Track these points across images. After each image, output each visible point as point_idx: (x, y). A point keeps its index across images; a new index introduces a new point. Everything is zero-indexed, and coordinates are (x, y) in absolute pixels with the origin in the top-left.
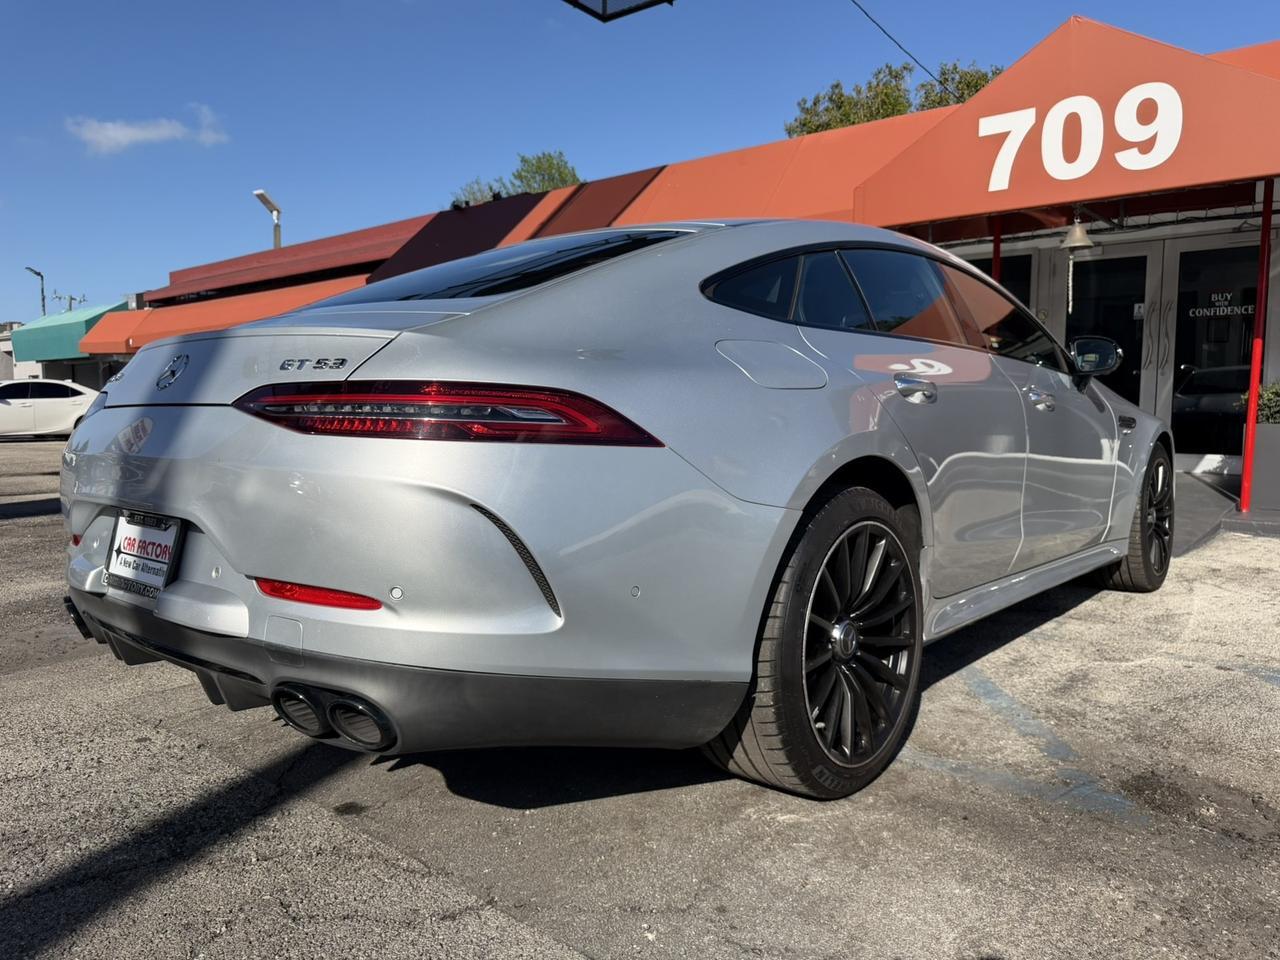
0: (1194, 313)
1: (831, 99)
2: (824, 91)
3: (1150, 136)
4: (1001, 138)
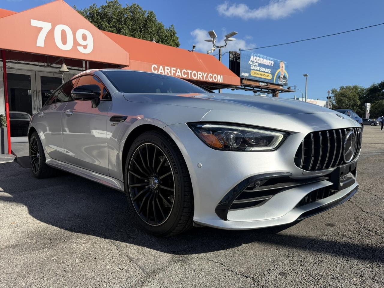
0: (46, 94)
3: (86, 44)
4: (40, 29)
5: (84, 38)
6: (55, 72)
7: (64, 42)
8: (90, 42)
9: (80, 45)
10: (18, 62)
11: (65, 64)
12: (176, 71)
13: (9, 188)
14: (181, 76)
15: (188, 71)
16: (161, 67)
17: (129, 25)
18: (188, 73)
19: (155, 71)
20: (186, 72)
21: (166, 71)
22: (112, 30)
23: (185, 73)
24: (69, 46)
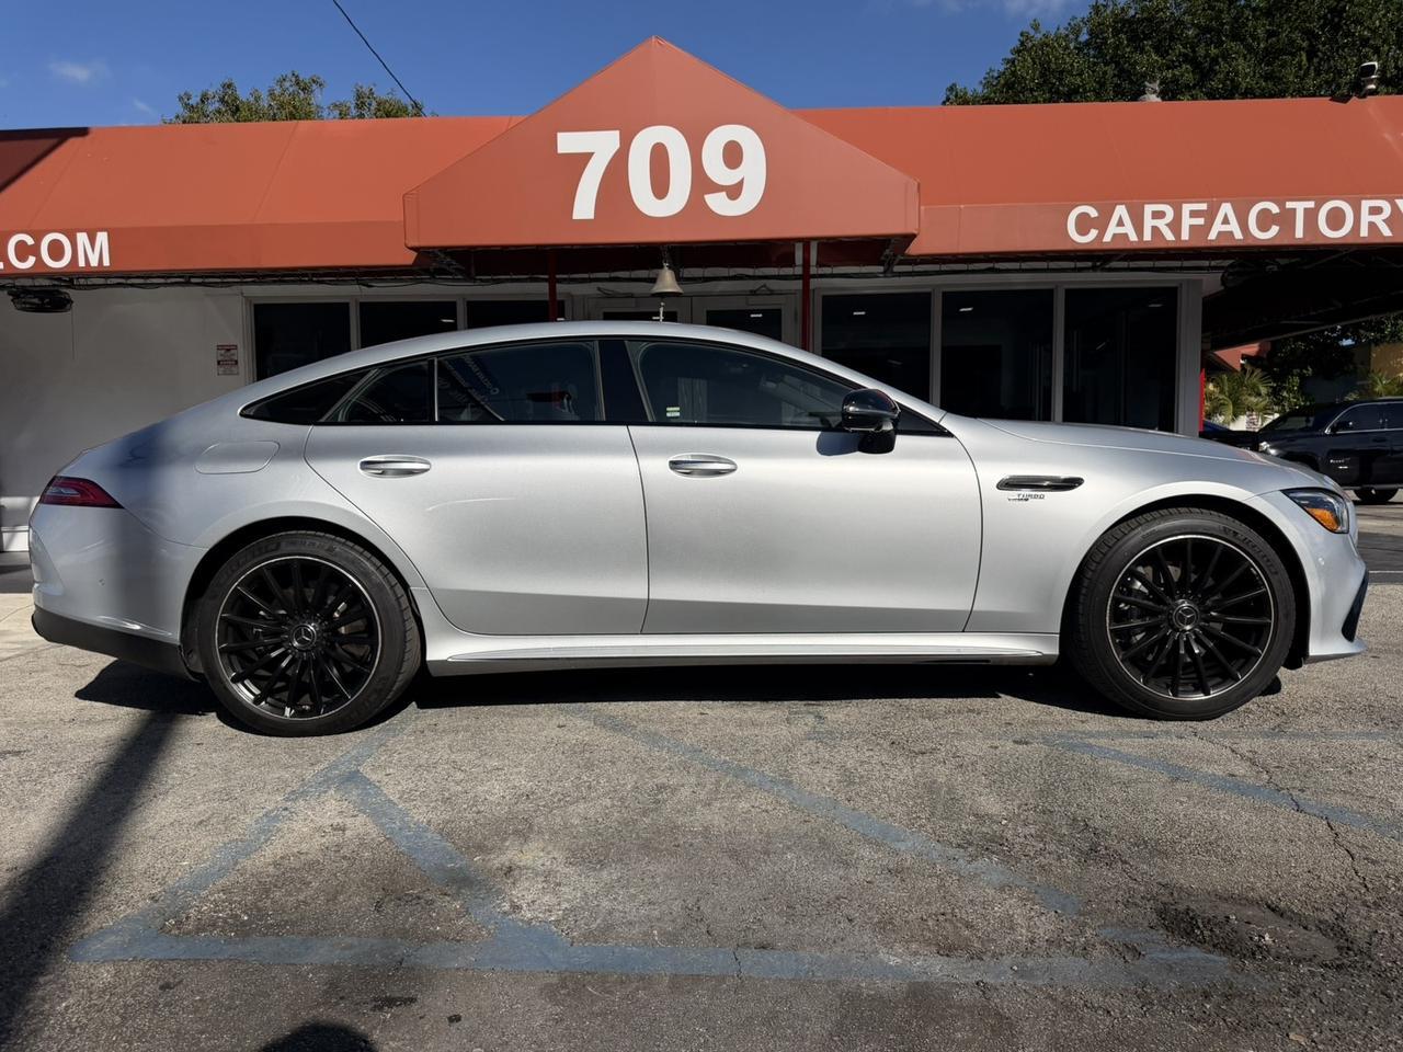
1: (222, 100)
2: (214, 89)
3: (737, 181)
4: (584, 159)
5: (733, 155)
7: (660, 187)
8: (754, 172)
9: (716, 188)
11: (669, 268)
12: (1210, 216)
14: (1238, 235)
15: (1289, 205)
16: (1121, 211)
18: (1287, 219)
19: (1082, 231)
20: (1275, 209)
21: (1149, 222)
23: (1265, 220)
24: (676, 200)
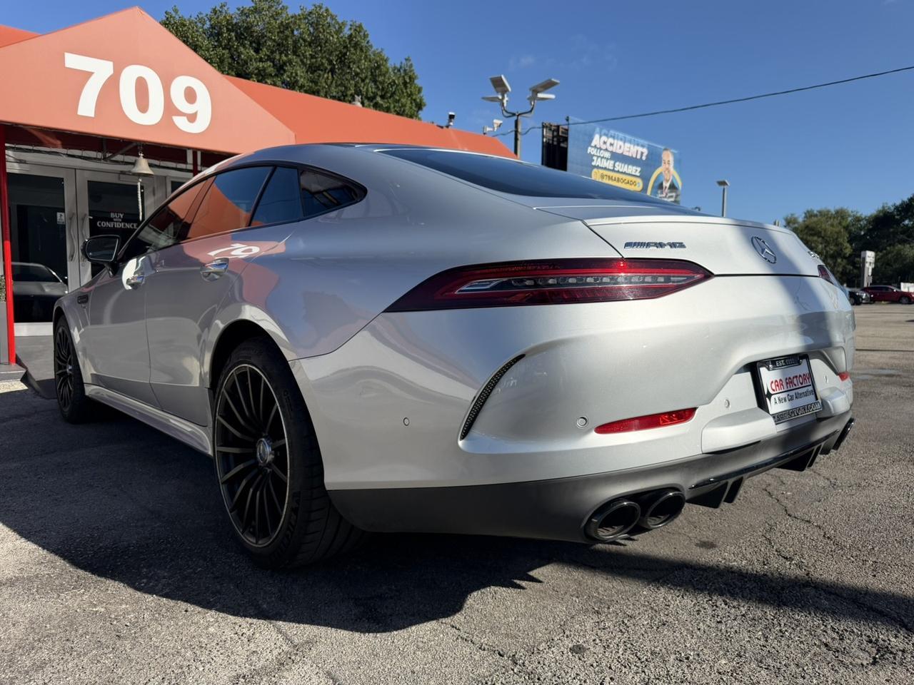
0: (100, 224)
3: (194, 112)
4: (88, 75)
5: (190, 95)
6: (123, 173)
7: (143, 105)
8: (204, 106)
9: (181, 114)
10: (35, 148)
11: (144, 157)
13: (7, 446)
17: (305, 57)
22: (263, 67)
24: (154, 115)
